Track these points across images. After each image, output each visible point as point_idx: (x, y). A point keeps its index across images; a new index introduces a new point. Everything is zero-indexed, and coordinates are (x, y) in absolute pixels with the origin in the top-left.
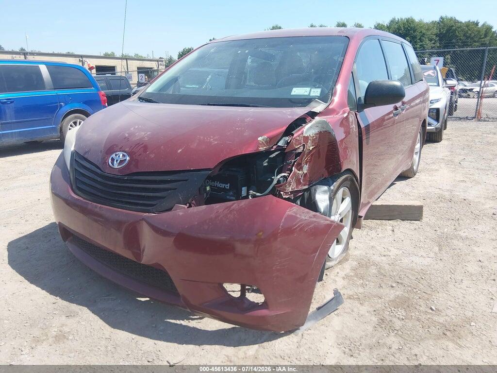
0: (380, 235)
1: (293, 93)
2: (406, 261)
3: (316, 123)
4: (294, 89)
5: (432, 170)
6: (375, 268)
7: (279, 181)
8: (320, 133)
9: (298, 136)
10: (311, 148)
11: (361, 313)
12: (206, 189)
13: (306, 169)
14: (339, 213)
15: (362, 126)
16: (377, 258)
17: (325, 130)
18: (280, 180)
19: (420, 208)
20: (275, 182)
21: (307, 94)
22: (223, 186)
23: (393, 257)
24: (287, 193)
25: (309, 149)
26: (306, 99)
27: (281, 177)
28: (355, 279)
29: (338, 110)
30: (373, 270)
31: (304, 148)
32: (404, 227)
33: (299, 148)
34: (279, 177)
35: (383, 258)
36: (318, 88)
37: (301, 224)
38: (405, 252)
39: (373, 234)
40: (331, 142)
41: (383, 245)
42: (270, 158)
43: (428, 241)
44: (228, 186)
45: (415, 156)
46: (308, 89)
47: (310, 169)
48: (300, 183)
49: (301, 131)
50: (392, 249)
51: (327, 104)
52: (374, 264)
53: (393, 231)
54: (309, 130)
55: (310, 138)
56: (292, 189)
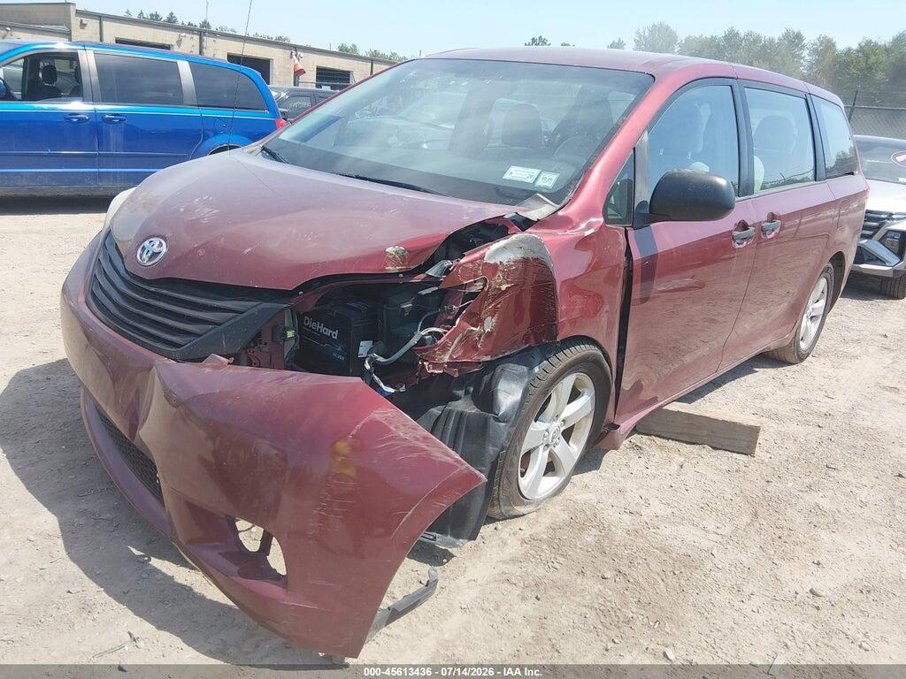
0: (652, 470)
1: (507, 176)
2: (667, 530)
3: (520, 241)
4: (513, 169)
5: (846, 355)
6: (597, 533)
7: (422, 341)
8: (525, 261)
9: (472, 262)
10: (504, 287)
11: (512, 616)
12: (286, 335)
13: (489, 324)
14: (562, 417)
15: (636, 256)
16: (611, 515)
17: (535, 256)
18: (425, 340)
19: (754, 432)
20: (414, 341)
21: (530, 180)
22: (328, 332)
23: (645, 518)
24: (436, 366)
25: (500, 289)
26: (524, 190)
27: (430, 333)
28: (545, 547)
29: (576, 220)
30: (590, 537)
31: (485, 285)
32: (708, 463)
33: (471, 284)
34: (423, 333)
35: (626, 517)
36: (555, 172)
37: (393, 446)
38: (677, 513)
39: (637, 464)
40: (542, 282)
41: (642, 492)
42: (420, 295)
43: (738, 499)
44: (335, 335)
45: (805, 322)
46: (536, 172)
47: (500, 327)
48: (475, 348)
49: (482, 252)
50: (655, 503)
51: (558, 206)
52: (601, 526)
53: (681, 467)
54: (499, 252)
55: (501, 268)
56: (451, 357)
